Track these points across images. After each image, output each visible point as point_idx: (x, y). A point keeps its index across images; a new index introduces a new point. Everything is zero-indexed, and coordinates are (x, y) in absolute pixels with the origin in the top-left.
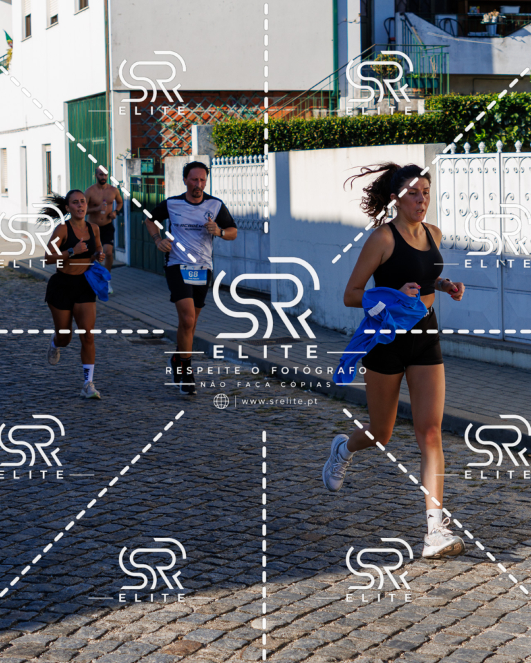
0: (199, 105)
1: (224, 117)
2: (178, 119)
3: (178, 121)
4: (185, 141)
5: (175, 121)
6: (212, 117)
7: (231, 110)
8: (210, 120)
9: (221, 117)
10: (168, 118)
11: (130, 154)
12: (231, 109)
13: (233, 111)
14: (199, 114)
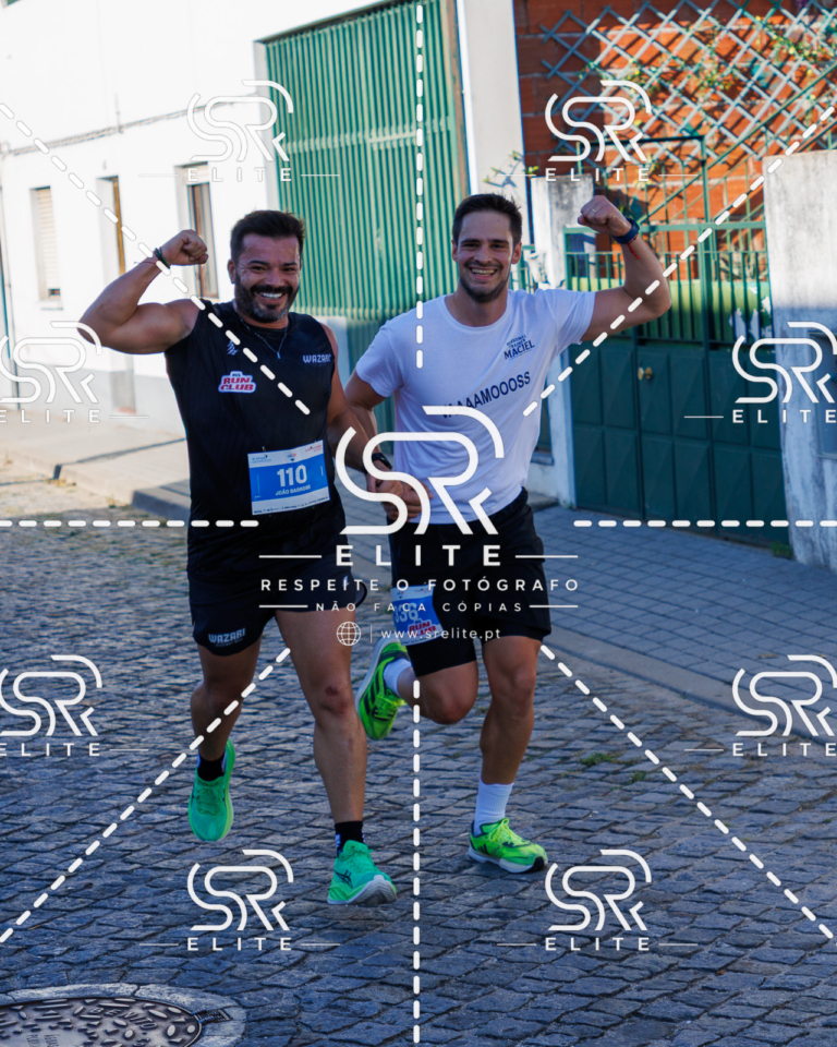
0: (704, 14)
1: (777, 46)
2: (646, 60)
3: (649, 64)
4: (670, 122)
5: (640, 63)
6: (744, 46)
7: (796, 24)
8: (739, 55)
9: (769, 46)
10: (618, 56)
11: (521, 166)
12: (796, 20)
13: (802, 28)
14: (705, 37)
